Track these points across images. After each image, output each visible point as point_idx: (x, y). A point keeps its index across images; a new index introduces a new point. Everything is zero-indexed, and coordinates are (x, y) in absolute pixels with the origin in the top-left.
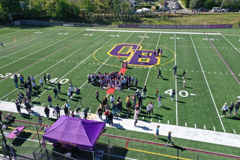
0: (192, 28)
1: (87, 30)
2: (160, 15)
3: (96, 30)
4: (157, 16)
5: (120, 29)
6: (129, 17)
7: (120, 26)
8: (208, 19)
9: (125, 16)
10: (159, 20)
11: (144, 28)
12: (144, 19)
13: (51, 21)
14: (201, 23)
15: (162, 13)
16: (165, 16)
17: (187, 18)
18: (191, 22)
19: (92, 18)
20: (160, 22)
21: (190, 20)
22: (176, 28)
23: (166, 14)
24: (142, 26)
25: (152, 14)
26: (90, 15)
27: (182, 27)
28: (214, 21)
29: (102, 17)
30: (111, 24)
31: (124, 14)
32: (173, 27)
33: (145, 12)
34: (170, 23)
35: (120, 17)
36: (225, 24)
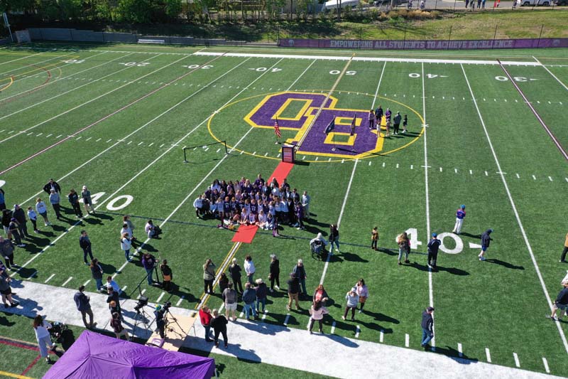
0: (467, 49)
1: (197, 53)
2: (384, 15)
3: (220, 54)
4: (376, 17)
5: (282, 50)
6: (305, 19)
7: (283, 44)
8: (507, 23)
9: (294, 16)
10: (380, 28)
11: (342, 48)
12: (343, 24)
13: (109, 31)
14: (490, 35)
15: (389, 8)
16: (396, 18)
17: (452, 23)
18: (464, 31)
19: (213, 23)
20: (383, 32)
21: (461, 28)
22: (426, 48)
23: (401, 12)
24: (337, 43)
25: (364, 13)
26: (207, 16)
27: (440, 45)
28: (522, 30)
29: (236, 21)
30: (259, 38)
31: (293, 11)
32: (416, 45)
33: (347, 7)
34: (409, 36)
35: (283, 20)
36: (551, 36)
